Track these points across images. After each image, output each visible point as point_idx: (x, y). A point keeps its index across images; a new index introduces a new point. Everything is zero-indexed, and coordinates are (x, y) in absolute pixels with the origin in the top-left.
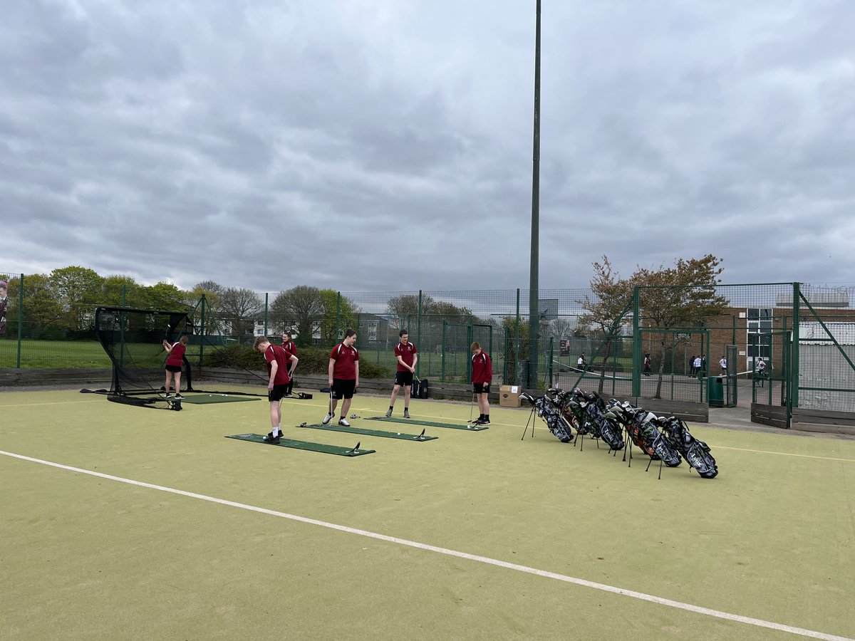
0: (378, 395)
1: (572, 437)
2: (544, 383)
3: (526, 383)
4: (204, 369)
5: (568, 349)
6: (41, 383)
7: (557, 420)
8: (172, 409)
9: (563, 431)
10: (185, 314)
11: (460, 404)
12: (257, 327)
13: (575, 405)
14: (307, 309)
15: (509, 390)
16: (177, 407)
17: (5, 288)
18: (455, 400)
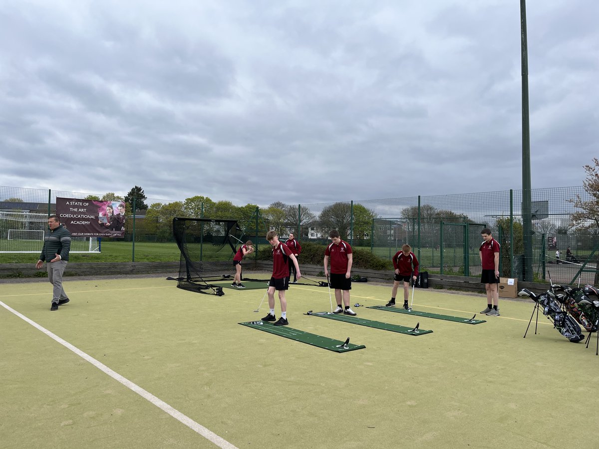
0: (385, 284)
1: (582, 337)
2: (537, 274)
3: (521, 276)
4: (259, 261)
5: (556, 244)
6: (148, 272)
7: (564, 319)
8: (216, 295)
9: (572, 331)
10: (236, 221)
11: (458, 293)
12: (310, 231)
13: (587, 304)
14: (343, 218)
15: (505, 282)
16: (220, 293)
17: (123, 207)
18: (454, 289)
